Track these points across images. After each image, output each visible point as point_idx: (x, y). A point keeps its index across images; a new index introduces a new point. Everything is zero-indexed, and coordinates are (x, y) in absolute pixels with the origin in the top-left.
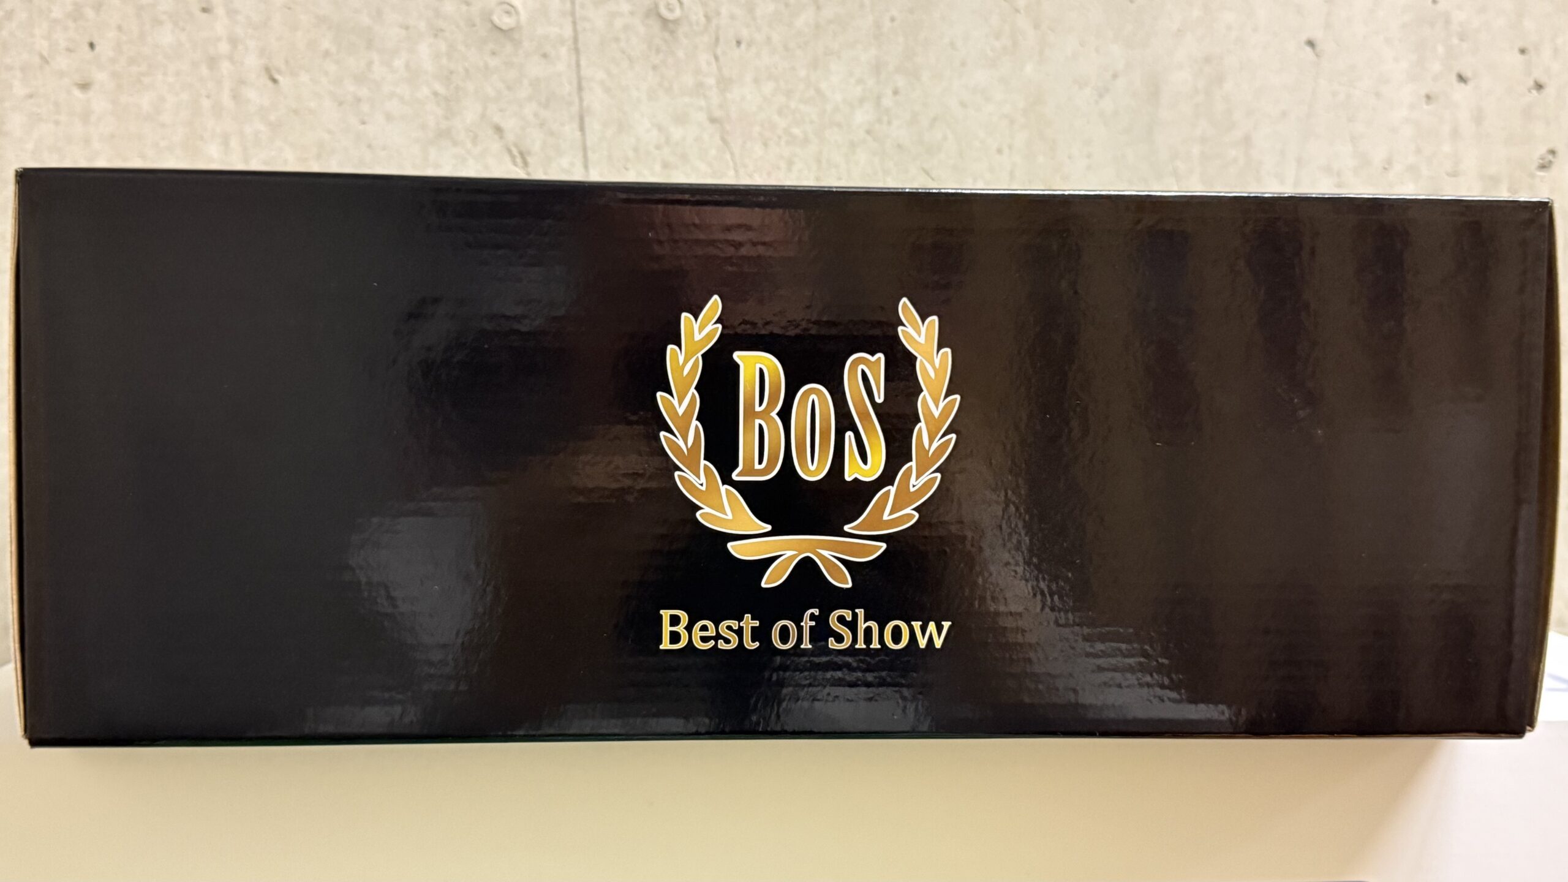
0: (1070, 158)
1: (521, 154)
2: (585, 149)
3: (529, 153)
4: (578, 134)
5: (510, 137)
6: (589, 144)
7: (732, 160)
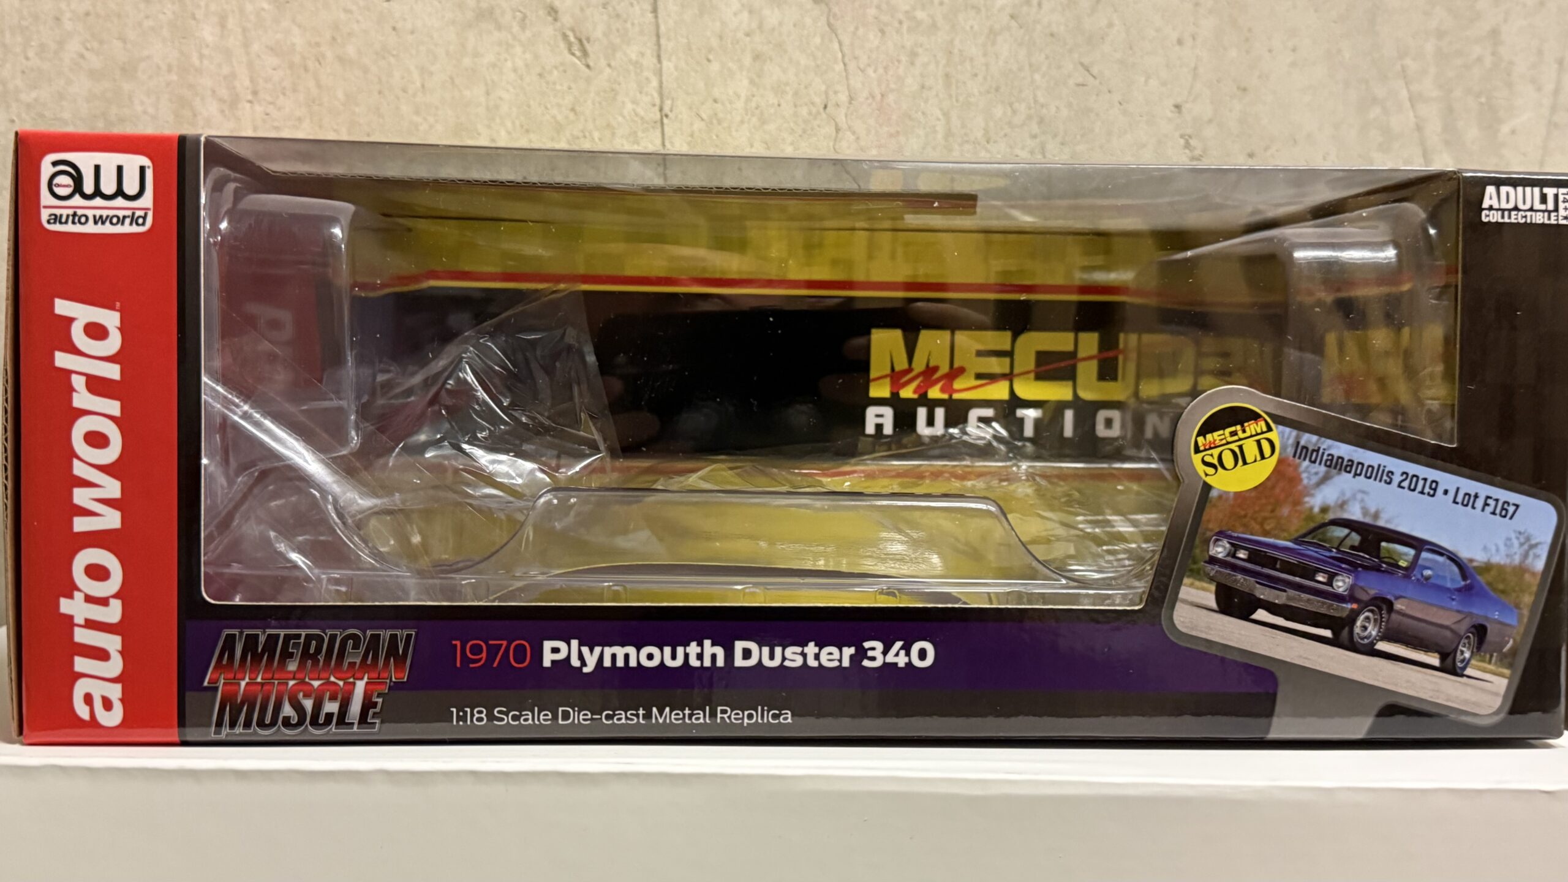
0: (1270, 51)
1: (580, 41)
2: (658, 36)
3: (588, 40)
4: (650, 16)
5: (566, 20)
6: (663, 28)
7: (841, 51)
